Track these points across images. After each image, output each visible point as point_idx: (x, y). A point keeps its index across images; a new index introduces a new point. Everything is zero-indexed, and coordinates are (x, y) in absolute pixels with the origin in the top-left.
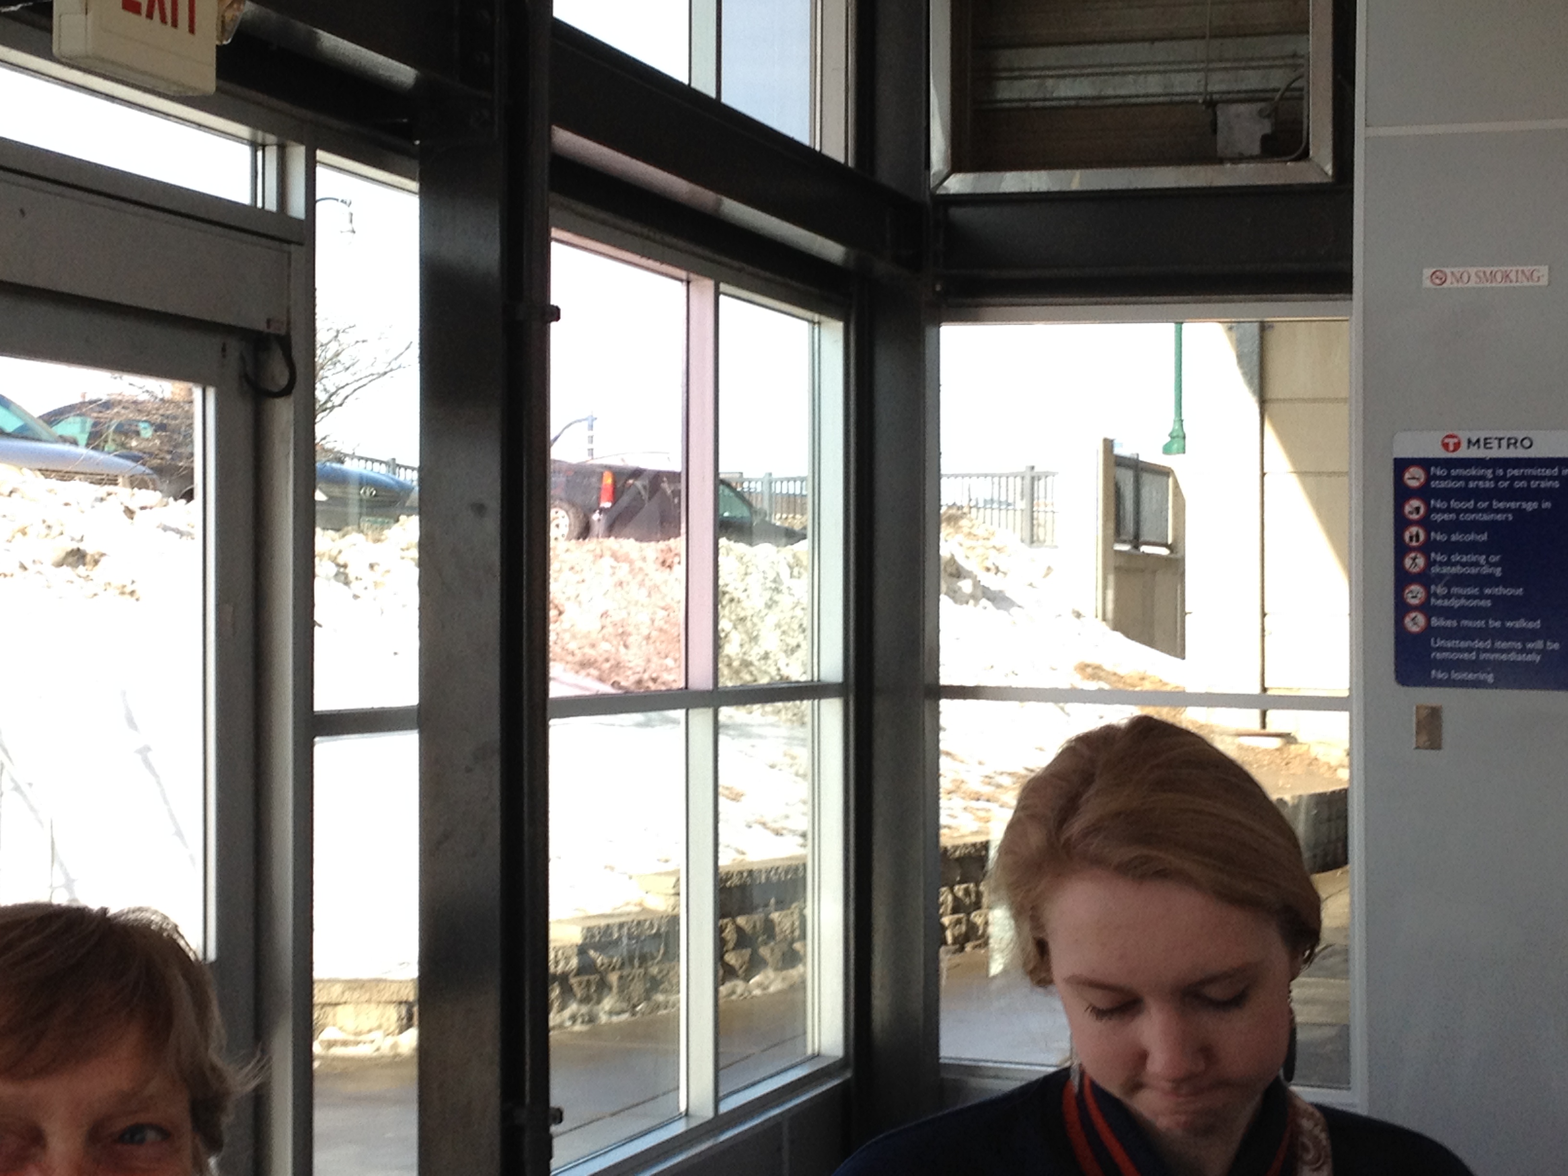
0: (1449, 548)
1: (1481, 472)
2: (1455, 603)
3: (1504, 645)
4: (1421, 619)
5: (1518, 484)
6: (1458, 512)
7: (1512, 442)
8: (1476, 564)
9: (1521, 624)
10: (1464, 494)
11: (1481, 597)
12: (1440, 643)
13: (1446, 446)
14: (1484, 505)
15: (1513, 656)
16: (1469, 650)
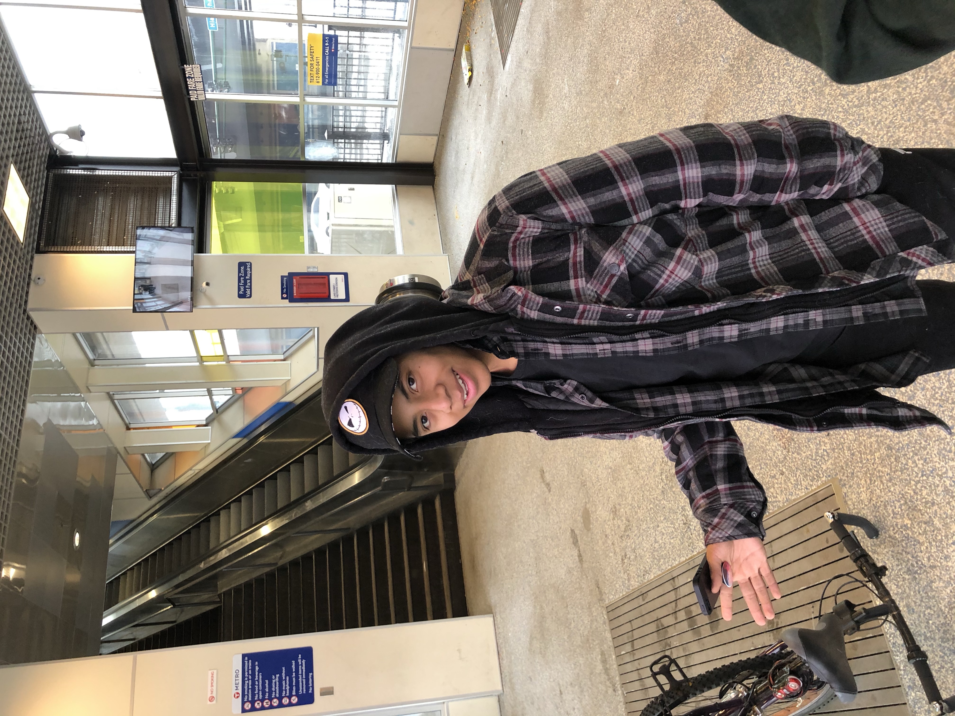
0: (270, 692)
1: (246, 685)
2: (288, 688)
3: (300, 671)
4: (293, 698)
5: (250, 672)
6: (259, 690)
7: (237, 676)
8: (275, 683)
9: (293, 667)
10: (253, 689)
11: (286, 680)
12: (301, 691)
14: (257, 683)
15: (304, 668)
16: (302, 682)
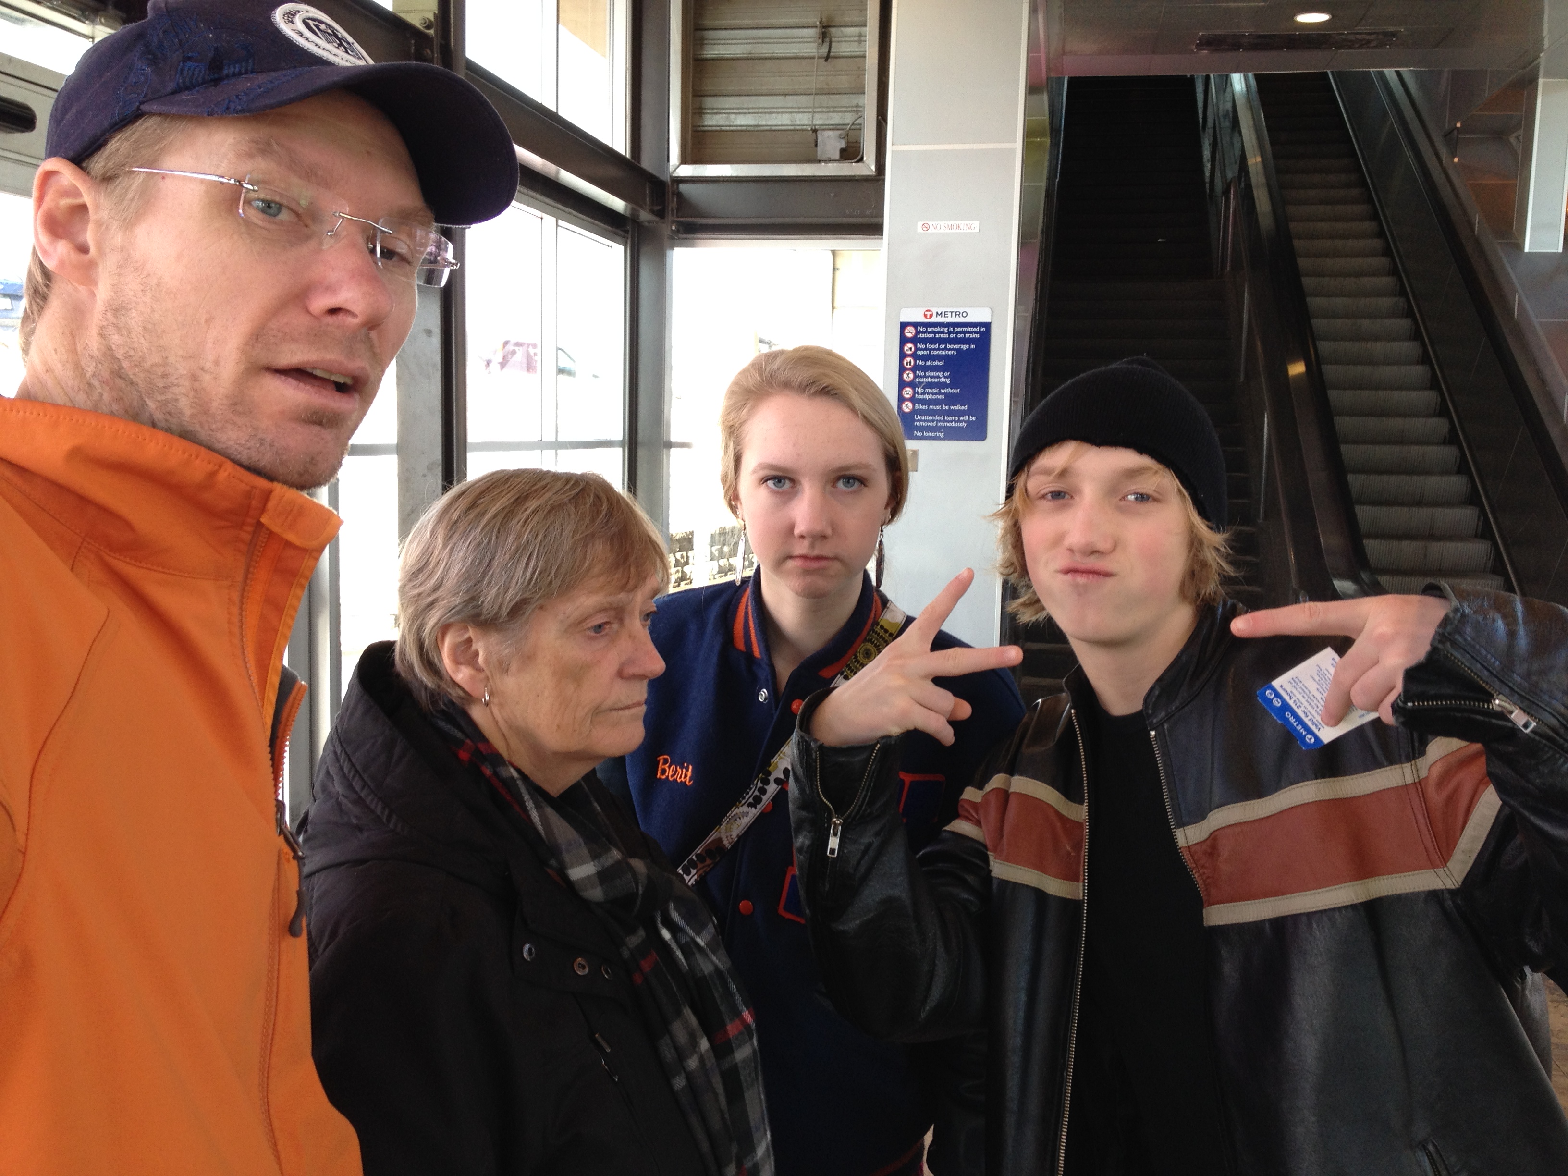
0: (925, 369)
1: (942, 329)
2: (927, 397)
3: (950, 418)
4: (910, 405)
5: (959, 336)
6: (930, 350)
7: (958, 314)
8: (938, 377)
9: (958, 407)
10: (932, 341)
11: (940, 394)
12: (919, 417)
13: (925, 316)
14: (942, 346)
15: (953, 424)
16: (933, 421)
